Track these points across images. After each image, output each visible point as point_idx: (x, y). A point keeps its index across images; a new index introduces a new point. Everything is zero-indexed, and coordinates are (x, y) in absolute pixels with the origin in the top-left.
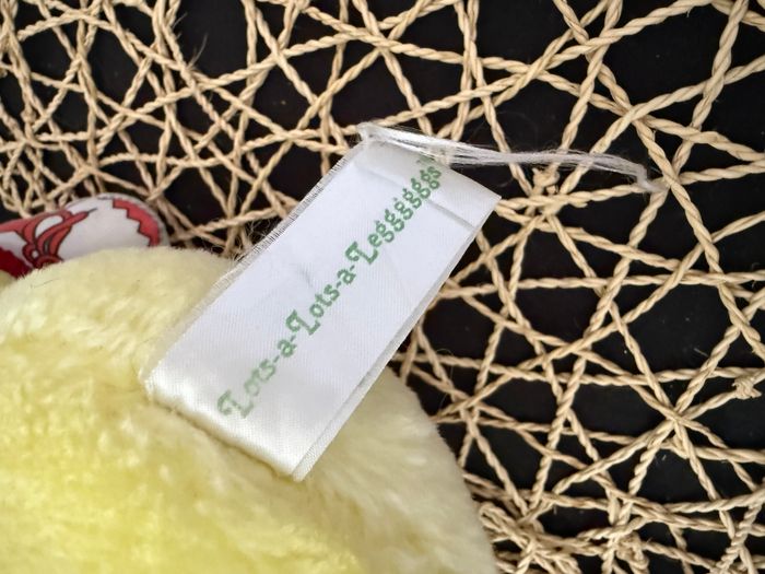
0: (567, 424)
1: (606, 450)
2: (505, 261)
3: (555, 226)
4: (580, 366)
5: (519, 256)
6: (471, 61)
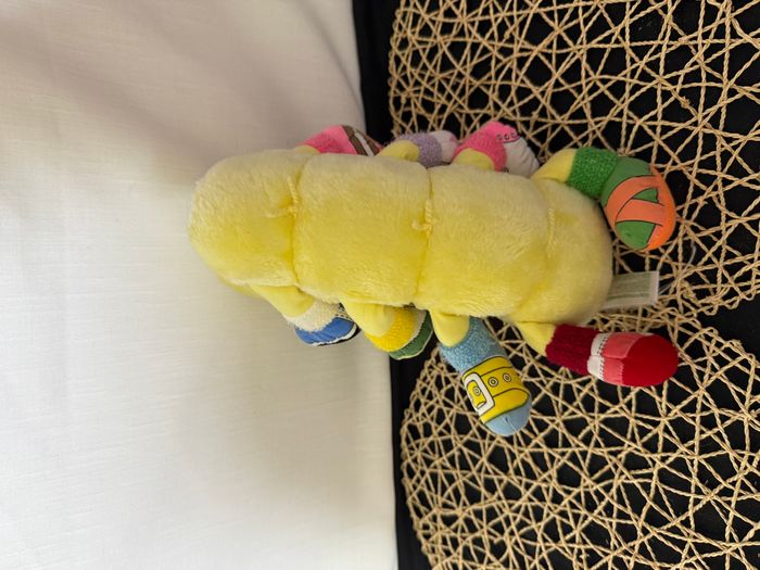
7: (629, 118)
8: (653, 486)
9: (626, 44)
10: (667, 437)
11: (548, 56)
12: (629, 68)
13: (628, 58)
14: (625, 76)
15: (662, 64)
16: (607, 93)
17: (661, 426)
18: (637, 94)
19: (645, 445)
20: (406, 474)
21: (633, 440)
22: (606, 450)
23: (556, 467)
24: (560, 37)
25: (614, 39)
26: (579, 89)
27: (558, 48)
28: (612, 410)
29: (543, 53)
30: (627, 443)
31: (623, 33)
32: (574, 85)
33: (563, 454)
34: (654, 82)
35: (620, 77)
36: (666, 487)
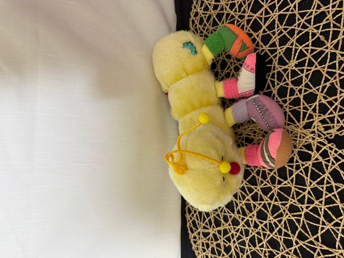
0: (304, 104)
1: (310, 107)
2: (288, 76)
3: (294, 68)
4: (303, 91)
5: (290, 74)
6: (278, 48)
7: (296, 46)
8: (302, 221)
9: (296, 12)
10: (310, 196)
11: (261, 19)
12: (297, 23)
13: (297, 18)
14: (295, 26)
15: (312, 20)
16: (287, 34)
17: (307, 191)
18: (300, 34)
19: (298, 201)
20: (187, 212)
21: (293, 198)
22: (280, 203)
23: (256, 210)
24: (266, 9)
25: (290, 10)
26: (274, 33)
27: (265, 15)
28: (284, 183)
29: (258, 17)
30: (290, 199)
31: (295, 7)
32: (272, 31)
33: (260, 204)
34: (309, 29)
35: (293, 27)
36: (308, 221)
